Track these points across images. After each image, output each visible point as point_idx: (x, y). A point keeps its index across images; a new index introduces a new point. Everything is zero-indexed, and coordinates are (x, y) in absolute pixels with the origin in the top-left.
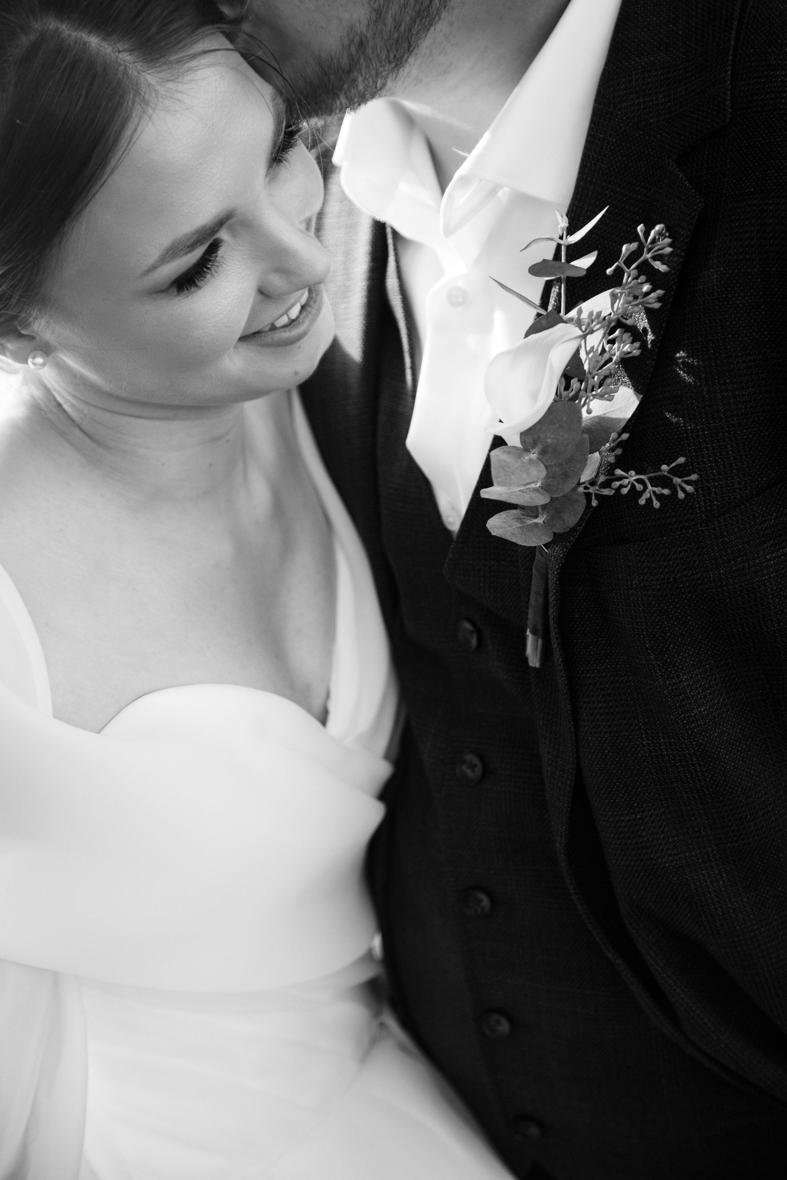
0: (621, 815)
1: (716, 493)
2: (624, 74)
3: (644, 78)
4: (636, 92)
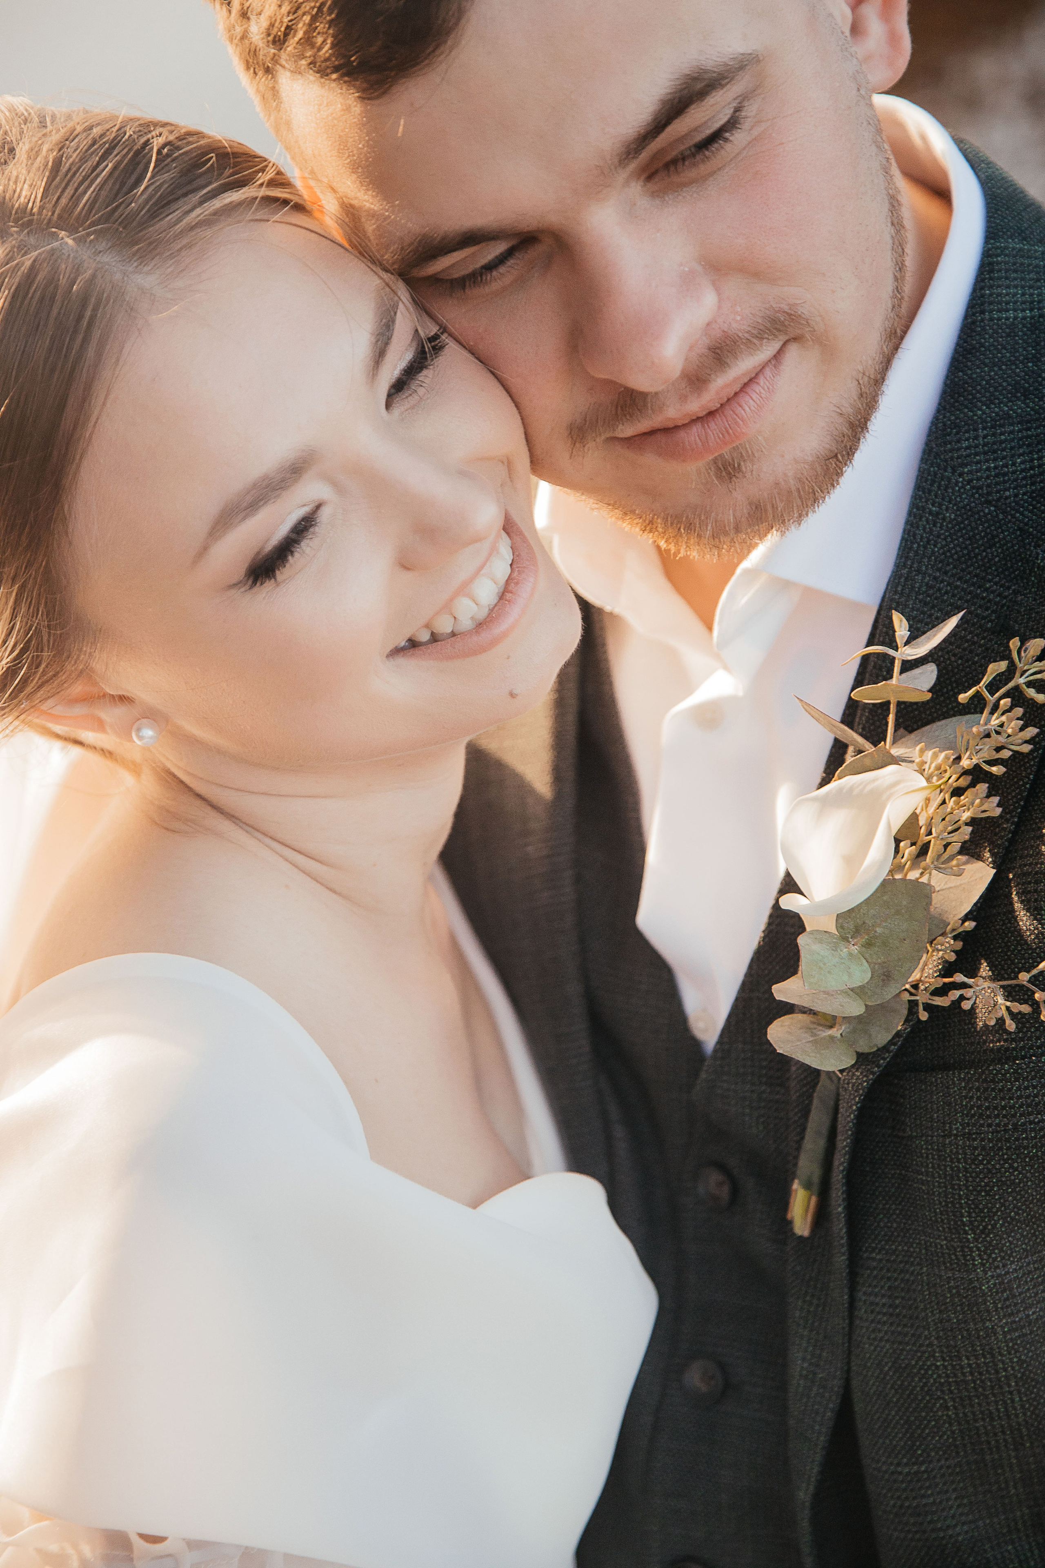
2: (966, 427)
3: (994, 435)
4: (985, 453)
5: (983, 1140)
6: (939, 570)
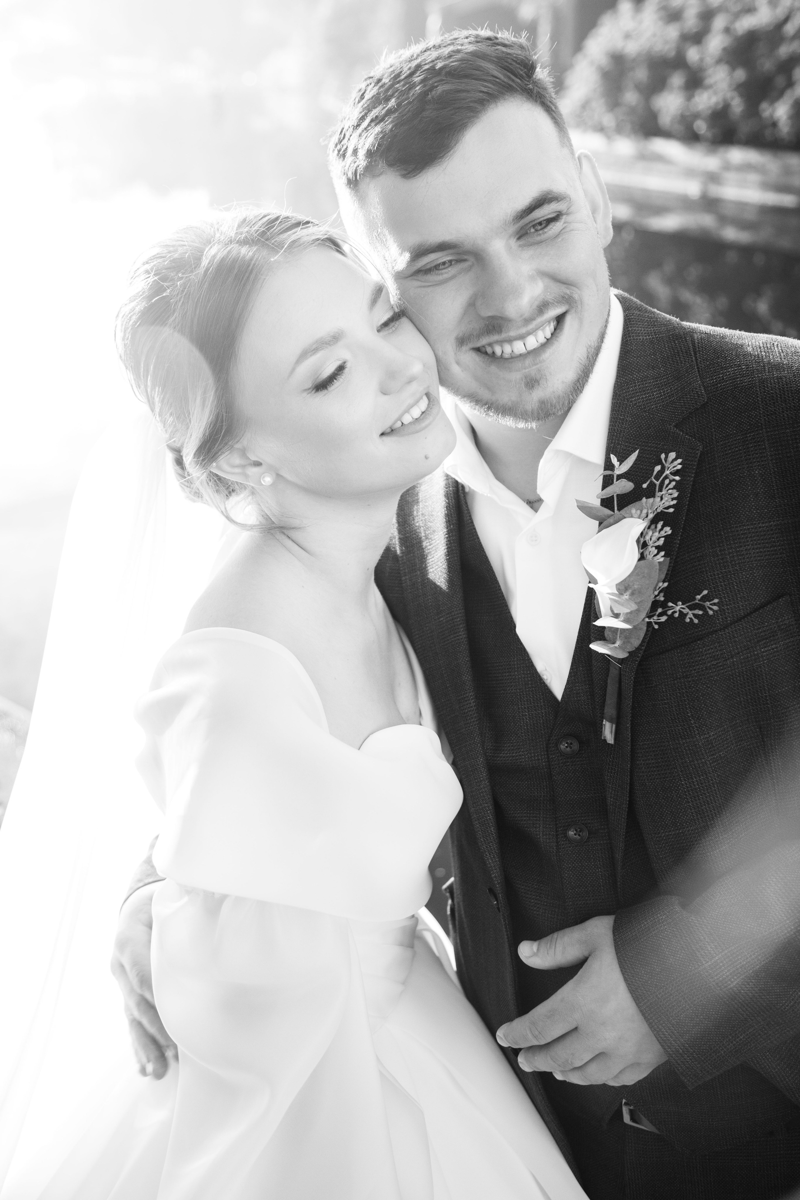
0: (670, 831)
1: (728, 613)
2: (631, 383)
3: (643, 384)
4: (640, 392)
5: (692, 677)
6: (627, 442)
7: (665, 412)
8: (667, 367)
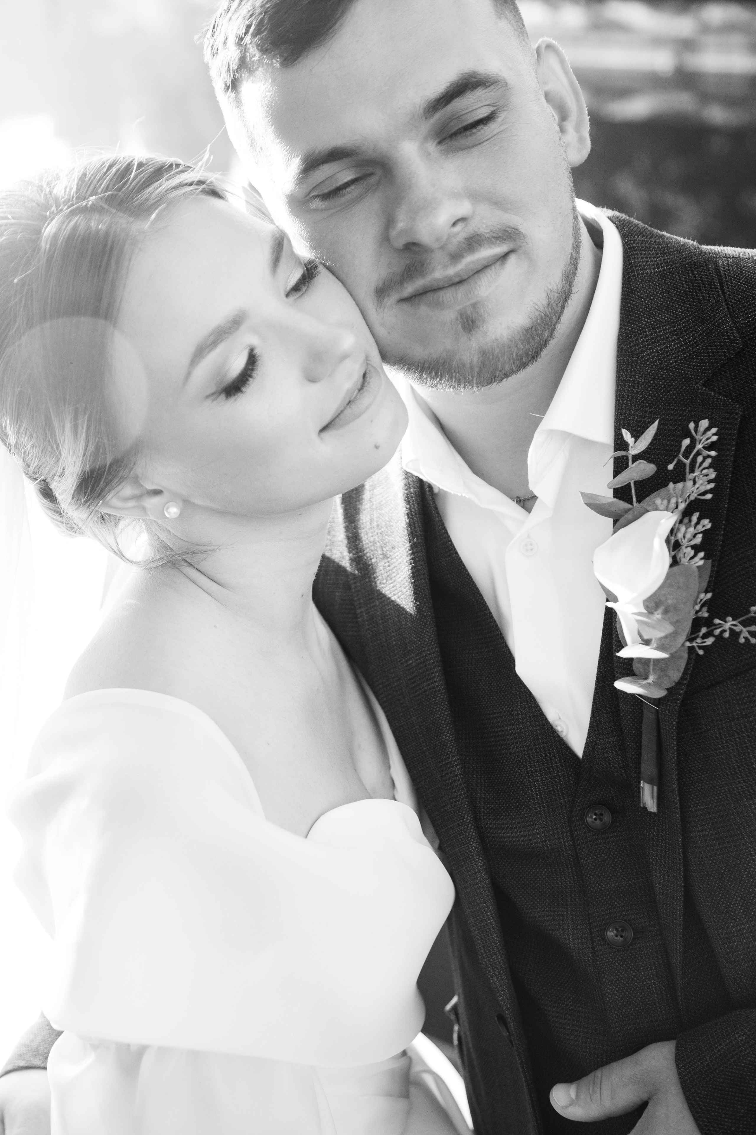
2: (639, 332)
3: (656, 333)
4: (653, 343)
7: (688, 367)
8: (685, 307)
